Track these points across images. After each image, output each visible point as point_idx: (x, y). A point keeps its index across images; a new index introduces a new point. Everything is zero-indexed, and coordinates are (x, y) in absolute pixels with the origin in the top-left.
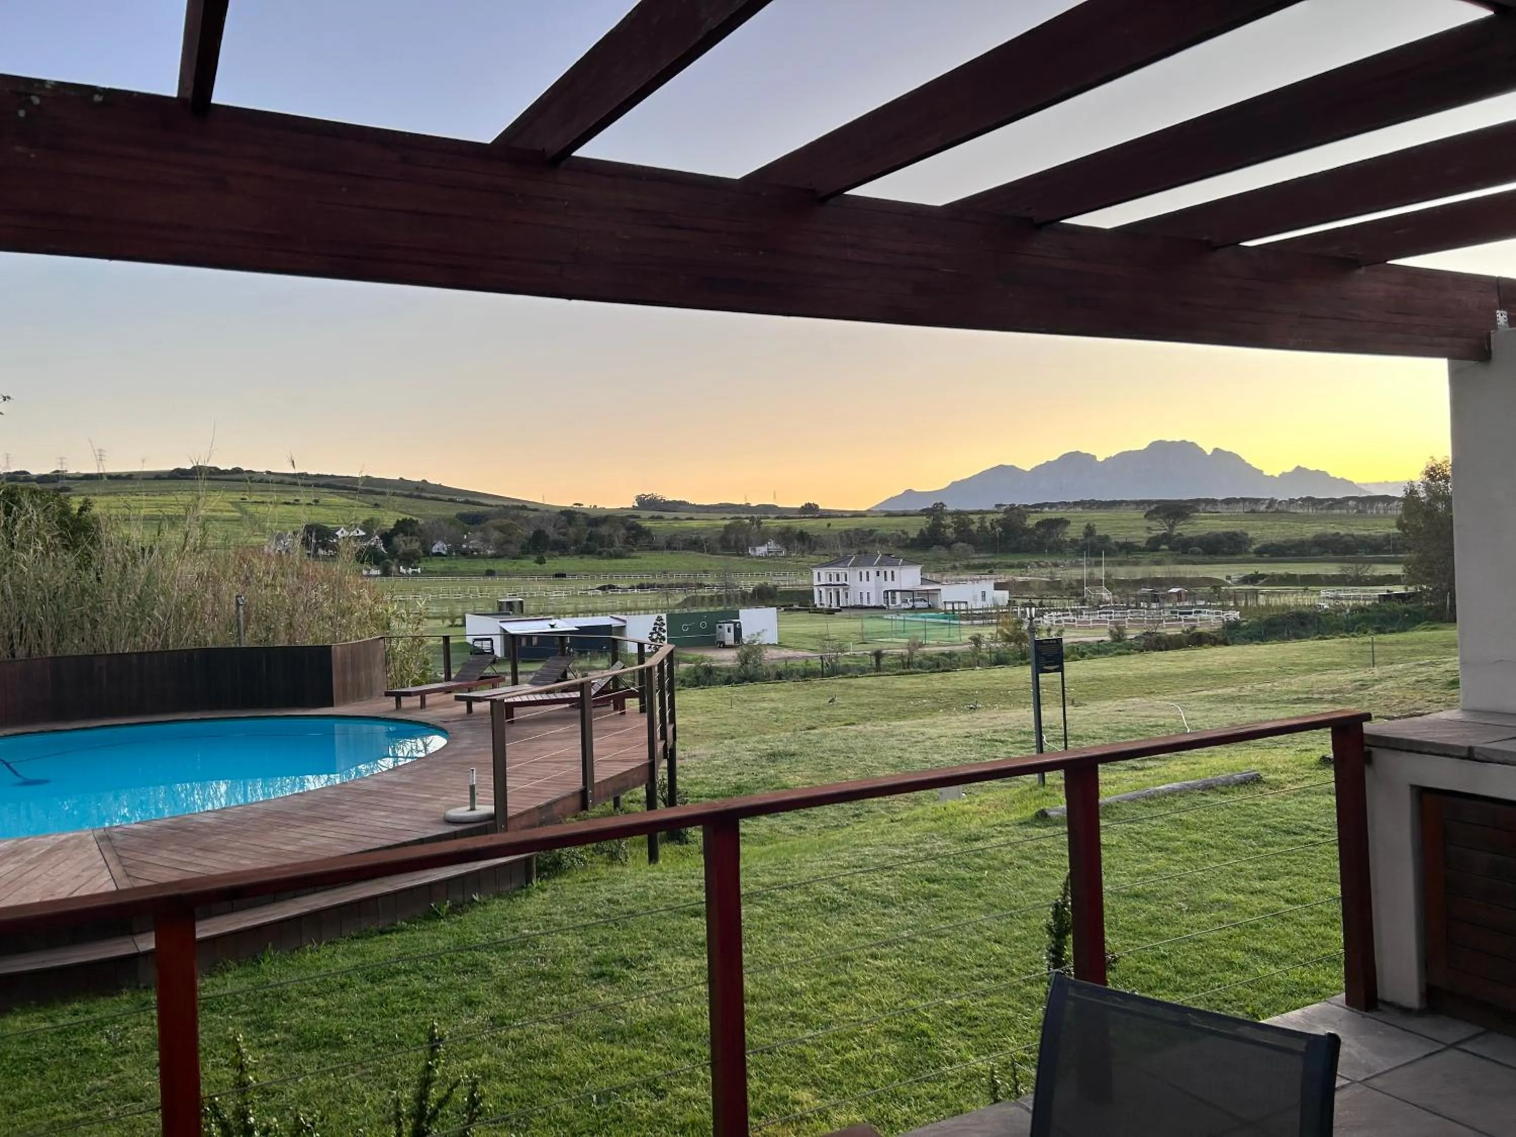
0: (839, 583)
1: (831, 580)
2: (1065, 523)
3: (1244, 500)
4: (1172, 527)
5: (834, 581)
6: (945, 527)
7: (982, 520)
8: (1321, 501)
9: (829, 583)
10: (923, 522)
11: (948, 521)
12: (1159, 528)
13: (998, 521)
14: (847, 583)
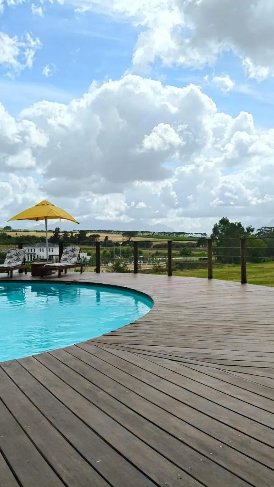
0: (32, 252)
1: (28, 251)
2: (99, 236)
3: (146, 232)
4: (130, 239)
5: (30, 252)
6: (59, 236)
7: (72, 235)
8: (167, 233)
9: (28, 252)
10: (51, 235)
11: (61, 234)
12: (126, 239)
13: (77, 235)
14: (35, 252)
